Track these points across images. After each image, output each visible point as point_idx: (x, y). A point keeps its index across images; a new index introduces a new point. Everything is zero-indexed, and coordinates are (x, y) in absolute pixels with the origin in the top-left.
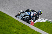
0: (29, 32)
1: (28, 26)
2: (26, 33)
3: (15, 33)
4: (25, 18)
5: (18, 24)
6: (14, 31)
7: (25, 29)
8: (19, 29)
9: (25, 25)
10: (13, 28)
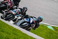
0: (21, 37)
1: (20, 31)
2: (17, 38)
3: (5, 38)
4: (23, 25)
5: (8, 28)
6: (4, 36)
7: (16, 33)
8: (10, 34)
9: (16, 29)
10: (3, 33)
